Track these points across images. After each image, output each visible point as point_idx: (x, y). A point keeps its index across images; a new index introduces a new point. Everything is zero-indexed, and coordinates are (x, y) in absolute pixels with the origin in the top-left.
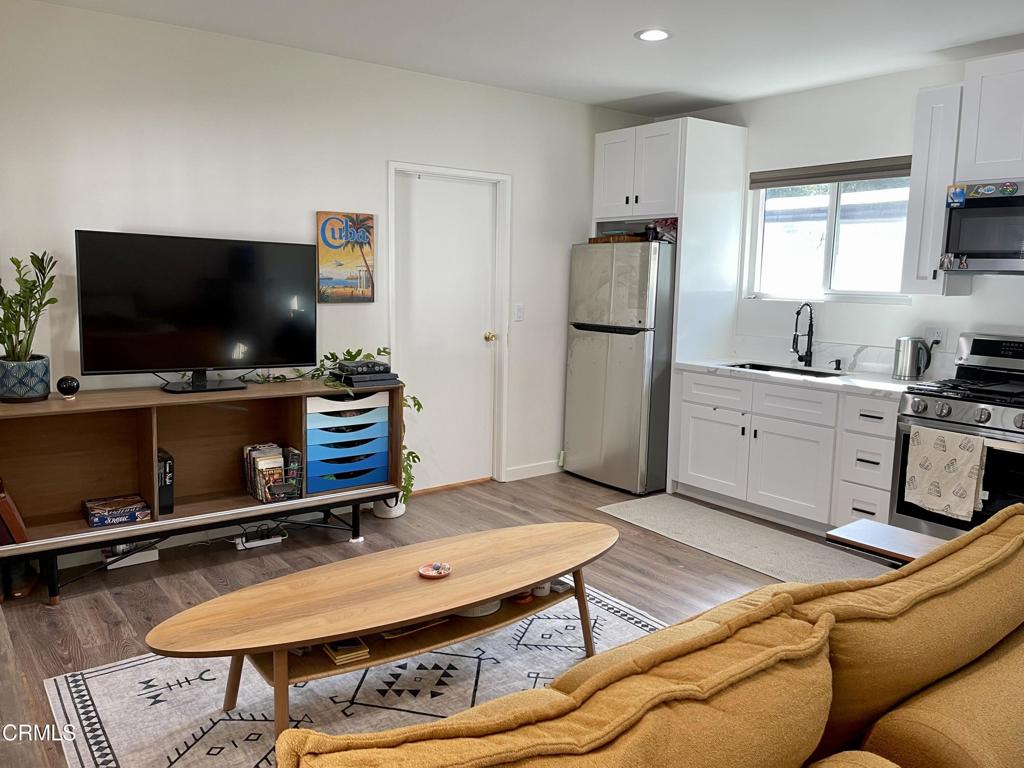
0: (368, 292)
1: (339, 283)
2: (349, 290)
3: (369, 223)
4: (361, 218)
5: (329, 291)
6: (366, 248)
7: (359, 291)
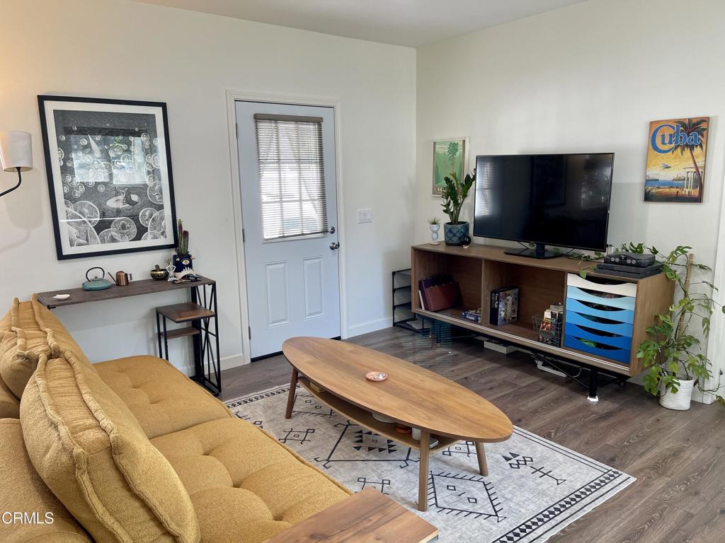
0: (695, 193)
1: (666, 184)
2: (674, 190)
3: (703, 126)
4: (694, 121)
5: (654, 191)
6: (697, 151)
7: (686, 191)
